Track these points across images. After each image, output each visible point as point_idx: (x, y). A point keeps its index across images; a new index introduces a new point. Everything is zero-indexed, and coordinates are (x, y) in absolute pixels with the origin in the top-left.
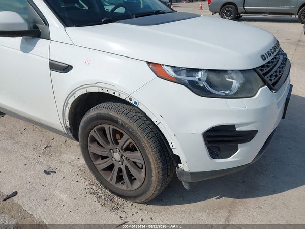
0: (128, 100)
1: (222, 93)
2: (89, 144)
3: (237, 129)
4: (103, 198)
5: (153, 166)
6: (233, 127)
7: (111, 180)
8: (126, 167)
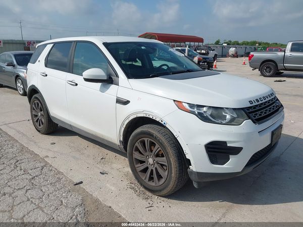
0: (160, 121)
1: (219, 121)
2: (134, 152)
3: (228, 145)
4: (138, 191)
5: (173, 166)
6: (225, 143)
7: (145, 179)
8: (156, 169)
